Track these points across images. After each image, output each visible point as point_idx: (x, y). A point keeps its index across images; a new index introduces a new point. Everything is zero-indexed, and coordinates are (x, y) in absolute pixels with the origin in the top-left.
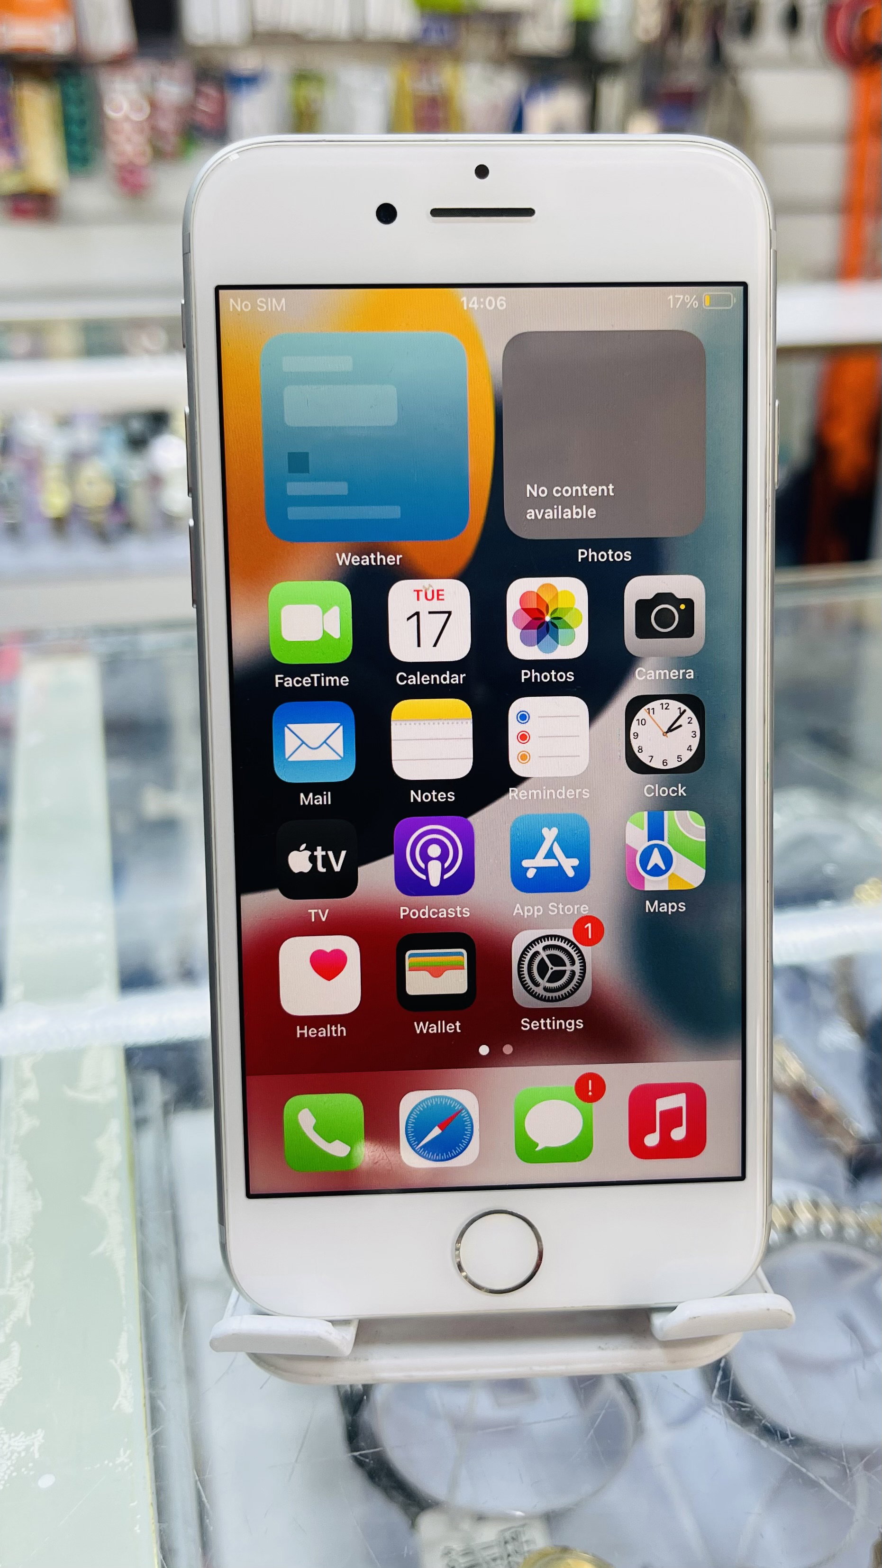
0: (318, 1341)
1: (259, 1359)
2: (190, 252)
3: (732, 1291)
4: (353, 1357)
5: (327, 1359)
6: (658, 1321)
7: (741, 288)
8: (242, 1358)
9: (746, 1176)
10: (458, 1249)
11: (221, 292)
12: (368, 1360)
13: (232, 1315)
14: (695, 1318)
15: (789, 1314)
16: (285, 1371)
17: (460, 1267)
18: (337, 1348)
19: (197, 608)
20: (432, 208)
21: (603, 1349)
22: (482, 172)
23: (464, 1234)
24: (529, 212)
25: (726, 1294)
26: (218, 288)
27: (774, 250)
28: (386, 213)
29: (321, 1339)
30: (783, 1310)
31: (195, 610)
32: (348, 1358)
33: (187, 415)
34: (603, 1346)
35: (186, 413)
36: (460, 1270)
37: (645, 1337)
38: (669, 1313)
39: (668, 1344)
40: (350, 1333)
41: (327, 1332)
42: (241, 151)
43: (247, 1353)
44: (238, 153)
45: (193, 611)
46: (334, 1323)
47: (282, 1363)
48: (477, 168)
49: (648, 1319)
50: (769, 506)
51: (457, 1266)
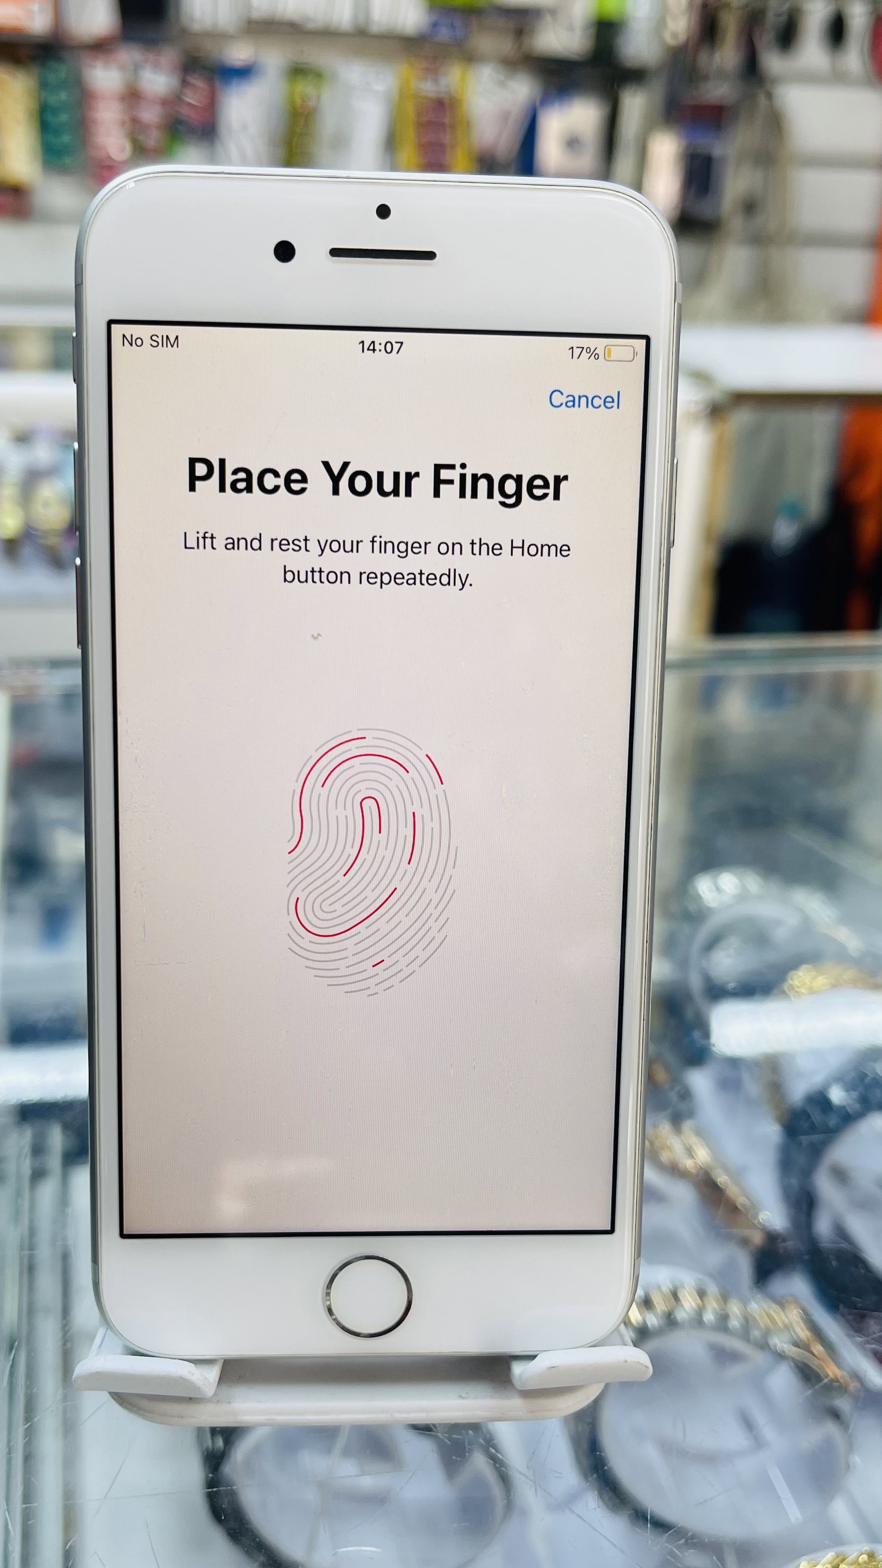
0: (181, 1381)
1: (121, 1398)
2: (82, 284)
3: (596, 1342)
4: (216, 1399)
5: (191, 1400)
6: (518, 1369)
7: (644, 342)
8: (105, 1396)
9: (615, 1230)
10: (328, 1294)
11: (113, 326)
12: (230, 1403)
13: (97, 1355)
14: (553, 1367)
15: (646, 1366)
16: (148, 1412)
17: (330, 1311)
18: (199, 1388)
19: (82, 649)
20: (331, 248)
21: (463, 1398)
22: (383, 212)
23: (334, 1280)
24: (430, 255)
25: (586, 1346)
26: (110, 323)
27: (678, 303)
28: (285, 251)
29: (184, 1379)
30: (640, 1362)
31: (80, 650)
32: (211, 1401)
33: (76, 453)
34: (464, 1395)
35: (76, 450)
36: (330, 1315)
37: (505, 1388)
38: (530, 1362)
39: (528, 1394)
40: (213, 1374)
41: (189, 1372)
42: (138, 180)
43: (110, 1393)
44: (135, 182)
45: (78, 652)
46: (196, 1362)
47: (145, 1403)
48: (378, 208)
49: (509, 1369)
50: (663, 565)
51: (327, 1309)
